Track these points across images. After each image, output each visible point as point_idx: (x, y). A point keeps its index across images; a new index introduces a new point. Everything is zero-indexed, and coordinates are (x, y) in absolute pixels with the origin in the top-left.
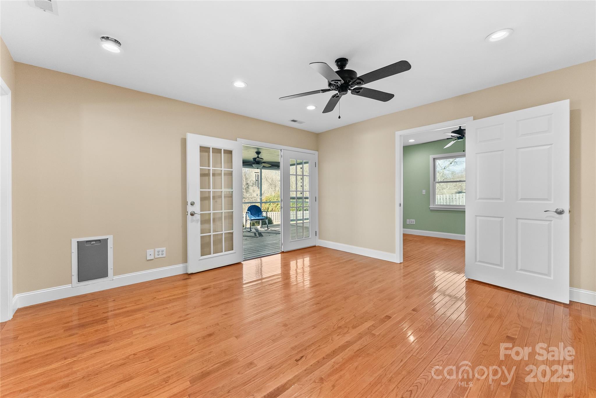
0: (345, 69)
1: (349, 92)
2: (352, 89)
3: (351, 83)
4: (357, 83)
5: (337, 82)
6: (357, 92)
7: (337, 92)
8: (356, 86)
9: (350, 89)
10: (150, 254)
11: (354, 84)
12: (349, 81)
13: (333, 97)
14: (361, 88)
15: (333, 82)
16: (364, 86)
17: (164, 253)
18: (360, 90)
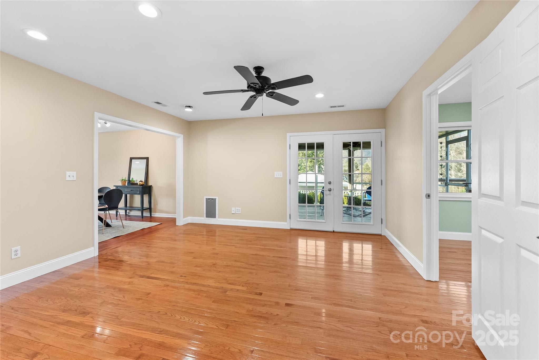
0: (262, 75)
1: (265, 94)
2: (267, 92)
3: (266, 87)
4: (271, 88)
5: (255, 85)
6: (271, 95)
7: (254, 93)
8: (270, 91)
9: (265, 93)
10: (233, 210)
11: (269, 88)
12: (265, 85)
13: (251, 97)
14: (274, 93)
15: (252, 85)
16: (277, 91)
17: (240, 211)
18: (273, 94)
